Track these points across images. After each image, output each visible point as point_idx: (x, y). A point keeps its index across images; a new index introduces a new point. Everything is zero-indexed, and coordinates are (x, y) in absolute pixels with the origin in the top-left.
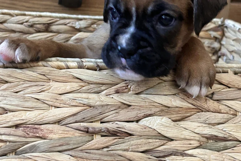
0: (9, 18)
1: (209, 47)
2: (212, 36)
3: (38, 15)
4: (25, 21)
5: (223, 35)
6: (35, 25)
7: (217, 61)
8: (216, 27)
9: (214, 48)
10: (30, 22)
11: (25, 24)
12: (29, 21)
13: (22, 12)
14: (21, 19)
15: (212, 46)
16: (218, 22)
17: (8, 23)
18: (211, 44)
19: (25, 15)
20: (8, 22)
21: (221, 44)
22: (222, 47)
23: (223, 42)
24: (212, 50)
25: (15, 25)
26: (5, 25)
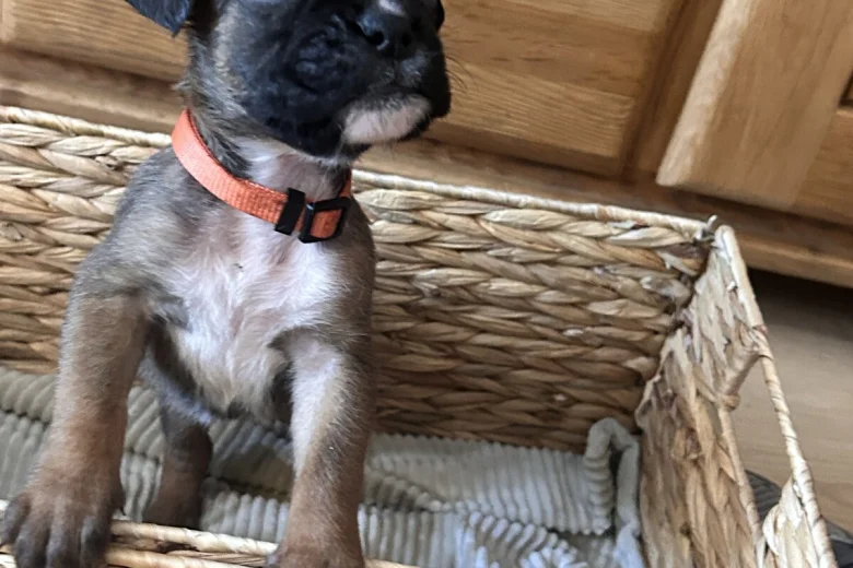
0: (55, 138)
1: (650, 293)
2: (668, 266)
3: (137, 141)
4: (99, 152)
5: (702, 268)
6: (129, 167)
7: (670, 331)
8: (682, 244)
9: (666, 298)
10: (114, 158)
11: (98, 158)
12: (113, 154)
13: (94, 127)
14: (89, 146)
15: (664, 292)
16: (691, 231)
17: (51, 150)
18: (660, 286)
19: (100, 135)
20: (52, 146)
21: (693, 292)
22: (695, 298)
23: (700, 287)
24: (658, 301)
25: (71, 158)
26: (44, 153)
